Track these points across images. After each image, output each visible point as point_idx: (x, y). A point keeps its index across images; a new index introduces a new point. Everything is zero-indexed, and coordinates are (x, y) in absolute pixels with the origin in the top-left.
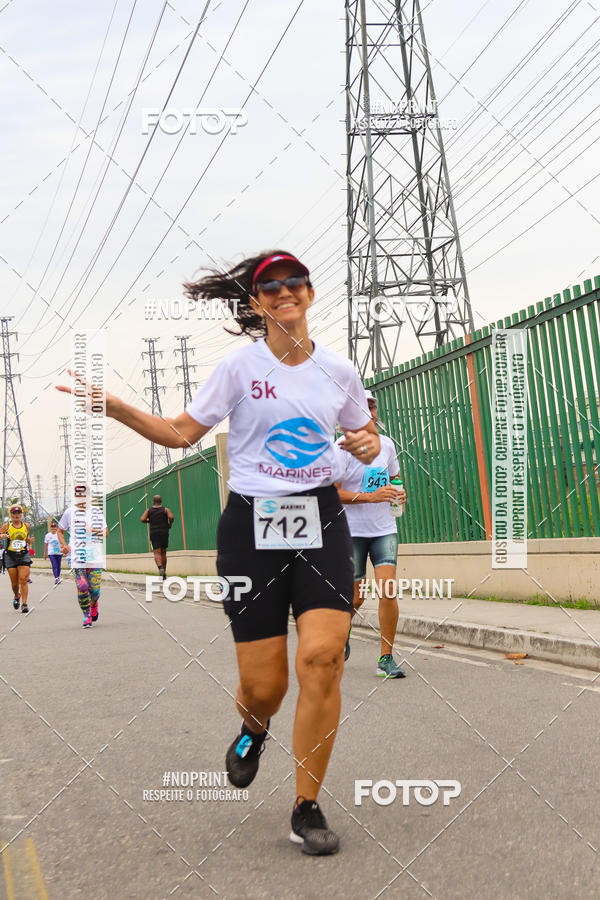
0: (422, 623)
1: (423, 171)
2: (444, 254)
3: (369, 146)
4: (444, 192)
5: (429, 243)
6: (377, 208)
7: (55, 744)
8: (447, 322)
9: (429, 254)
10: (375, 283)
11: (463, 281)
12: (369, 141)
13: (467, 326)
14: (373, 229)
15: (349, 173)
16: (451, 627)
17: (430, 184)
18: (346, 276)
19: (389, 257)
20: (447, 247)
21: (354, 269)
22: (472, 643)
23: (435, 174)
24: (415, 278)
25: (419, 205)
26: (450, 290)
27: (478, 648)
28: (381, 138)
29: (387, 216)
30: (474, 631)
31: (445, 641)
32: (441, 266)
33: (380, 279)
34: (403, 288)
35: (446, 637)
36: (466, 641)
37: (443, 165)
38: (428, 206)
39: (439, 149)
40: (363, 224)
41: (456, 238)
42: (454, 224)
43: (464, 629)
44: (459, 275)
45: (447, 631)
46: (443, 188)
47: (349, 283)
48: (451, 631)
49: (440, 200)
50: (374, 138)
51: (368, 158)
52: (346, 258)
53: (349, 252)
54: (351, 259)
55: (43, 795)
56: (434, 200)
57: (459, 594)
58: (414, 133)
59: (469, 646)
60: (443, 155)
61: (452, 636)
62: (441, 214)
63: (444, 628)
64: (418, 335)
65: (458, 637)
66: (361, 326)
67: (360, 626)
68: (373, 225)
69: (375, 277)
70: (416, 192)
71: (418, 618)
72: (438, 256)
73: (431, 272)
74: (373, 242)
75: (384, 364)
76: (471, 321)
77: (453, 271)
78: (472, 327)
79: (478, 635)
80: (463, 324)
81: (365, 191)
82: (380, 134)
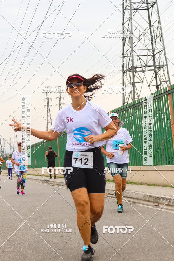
0: (150, 196)
1: (152, 24)
2: (159, 55)
3: (131, 14)
4: (160, 32)
5: (153, 51)
6: (134, 38)
7: (12, 240)
8: (161, 81)
9: (154, 55)
10: (133, 67)
11: (167, 65)
12: (131, 12)
13: (168, 83)
14: (132, 45)
15: (123, 24)
16: (162, 198)
17: (154, 28)
18: (122, 63)
19: (138, 56)
20: (160, 53)
21: (125, 61)
22: (170, 204)
23: (156, 25)
24: (148, 65)
25: (150, 36)
26: (162, 69)
27: (172, 206)
28: (136, 11)
29: (138, 41)
30: (171, 199)
31: (159, 203)
32: (158, 60)
33: (135, 65)
34: (143, 68)
35: (160, 201)
36: (167, 203)
37: (159, 21)
38: (153, 37)
39: (158, 15)
40: (128, 43)
41: (164, 49)
42: (163, 44)
43: (166, 199)
44: (165, 64)
45: (160, 199)
46: (159, 30)
47: (123, 66)
48: (161, 199)
49: (158, 34)
50: (133, 11)
51: (131, 19)
52: (122, 56)
53: (123, 54)
54: (124, 57)
55: (8, 259)
56: (155, 35)
57: (164, 185)
58: (148, 9)
59: (168, 205)
60: (159, 18)
61: (162, 201)
62: (158, 40)
63: (159, 198)
64: (149, 86)
65: (164, 202)
66: (128, 82)
67: (127, 197)
68: (132, 44)
69: (133, 64)
70: (149, 32)
71: (149, 194)
72: (157, 56)
73: (154, 62)
74: (132, 50)
75: (136, 97)
76: (169, 81)
77: (163, 62)
78: (170, 83)
79: (172, 201)
80: (166, 82)
81: (129, 31)
82: (135, 10)
